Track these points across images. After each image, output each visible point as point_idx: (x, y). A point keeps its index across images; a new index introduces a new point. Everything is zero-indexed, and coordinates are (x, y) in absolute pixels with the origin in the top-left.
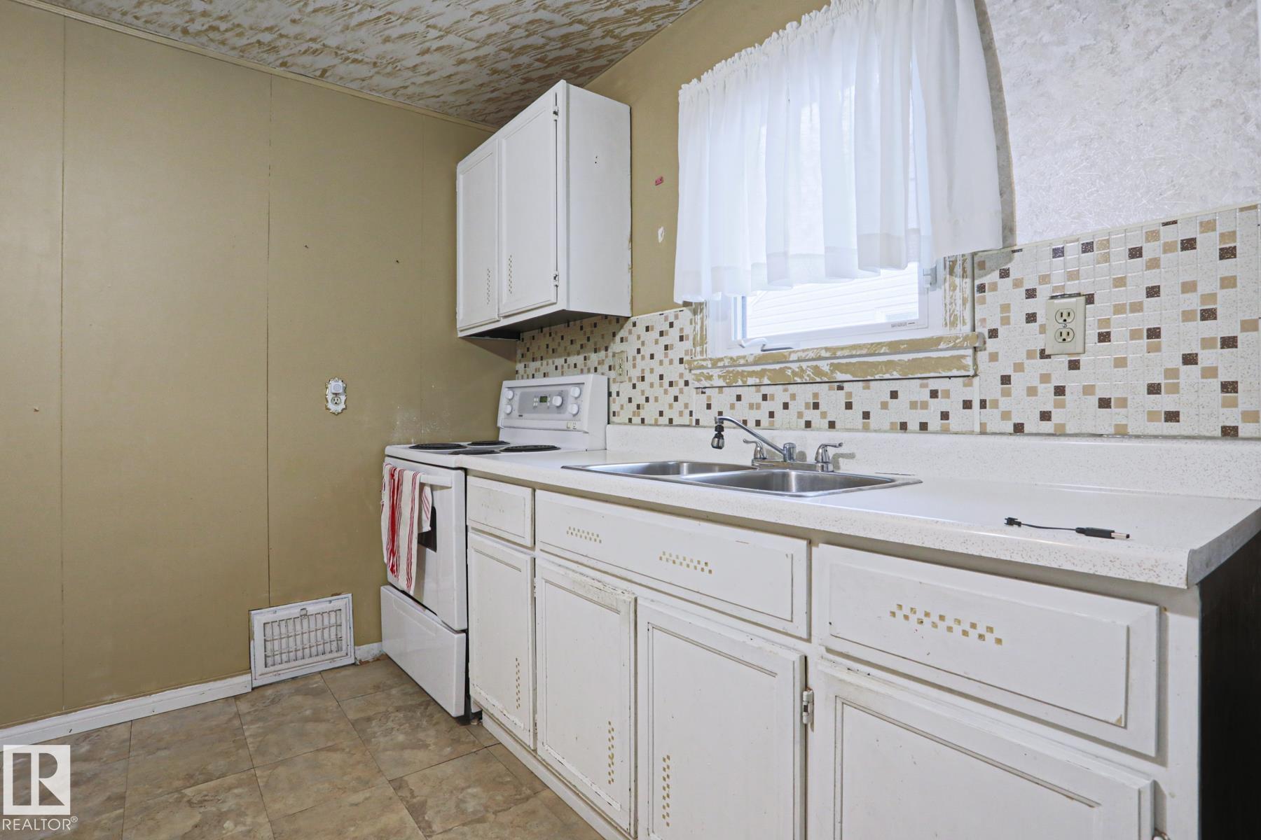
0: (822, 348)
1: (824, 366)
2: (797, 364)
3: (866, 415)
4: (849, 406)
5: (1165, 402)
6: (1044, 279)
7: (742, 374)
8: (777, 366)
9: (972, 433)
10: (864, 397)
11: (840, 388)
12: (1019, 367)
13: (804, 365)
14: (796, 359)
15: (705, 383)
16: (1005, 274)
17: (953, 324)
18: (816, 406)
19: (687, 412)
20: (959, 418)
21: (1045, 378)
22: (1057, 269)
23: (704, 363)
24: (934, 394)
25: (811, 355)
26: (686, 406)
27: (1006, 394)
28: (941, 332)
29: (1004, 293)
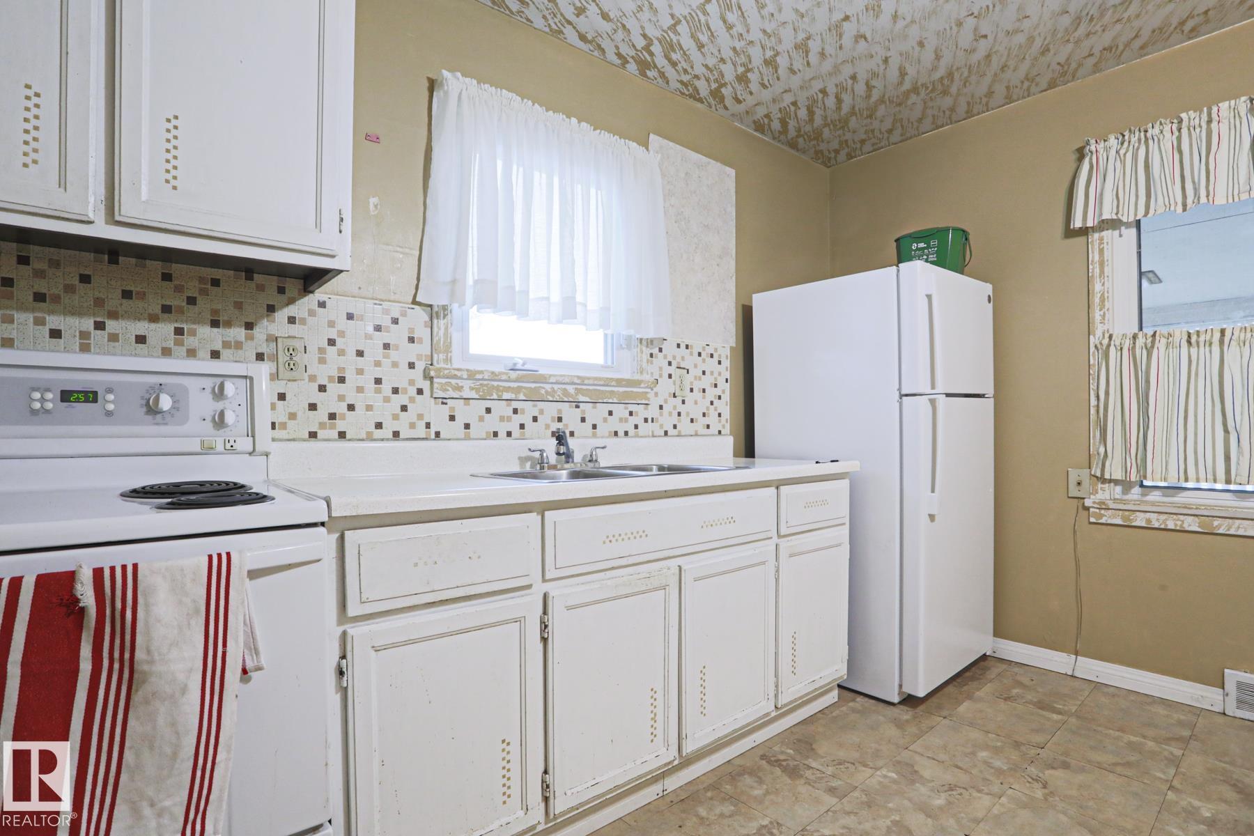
0: (575, 376)
1: (571, 389)
2: (550, 386)
3: (594, 427)
4: (583, 420)
5: (706, 421)
6: (674, 358)
7: (497, 388)
8: (533, 385)
9: (649, 436)
10: (595, 414)
11: (577, 407)
12: (666, 401)
13: (556, 387)
14: (554, 381)
15: (451, 393)
17: (641, 373)
18: (560, 420)
19: (422, 424)
20: (642, 427)
21: (675, 408)
22: (679, 353)
23: (459, 374)
24: (631, 413)
25: (567, 380)
26: (420, 417)
27: (661, 415)
28: (637, 377)
29: (660, 360)
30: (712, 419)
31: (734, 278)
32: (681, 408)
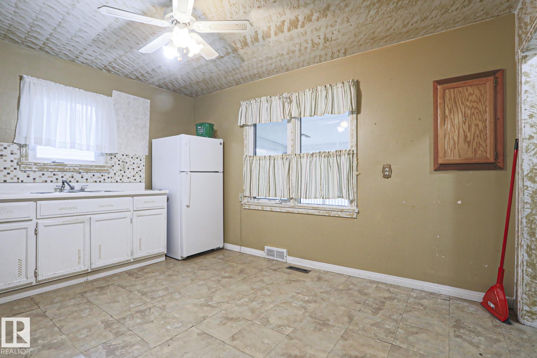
1: (77, 168)
3: (87, 179)
4: (82, 177)
5: (134, 178)
6: (121, 159)
7: (47, 168)
8: (61, 167)
9: (109, 182)
10: (86, 176)
11: (80, 173)
12: (117, 172)
13: (70, 168)
14: (69, 166)
15: (28, 169)
16: (115, 156)
17: (107, 163)
18: (73, 177)
19: (15, 178)
20: (107, 180)
21: (121, 174)
22: (123, 157)
23: (31, 164)
24: (102, 176)
25: (74, 166)
26: (15, 176)
27: (115, 176)
28: (105, 165)
29: (115, 160)
30: (137, 177)
31: (148, 134)
32: (123, 174)
